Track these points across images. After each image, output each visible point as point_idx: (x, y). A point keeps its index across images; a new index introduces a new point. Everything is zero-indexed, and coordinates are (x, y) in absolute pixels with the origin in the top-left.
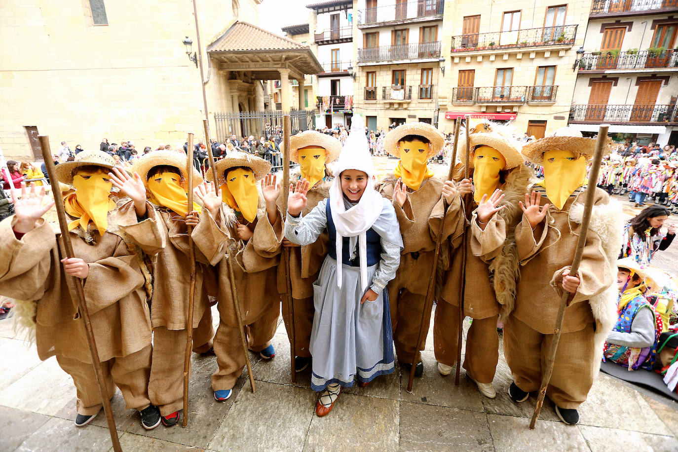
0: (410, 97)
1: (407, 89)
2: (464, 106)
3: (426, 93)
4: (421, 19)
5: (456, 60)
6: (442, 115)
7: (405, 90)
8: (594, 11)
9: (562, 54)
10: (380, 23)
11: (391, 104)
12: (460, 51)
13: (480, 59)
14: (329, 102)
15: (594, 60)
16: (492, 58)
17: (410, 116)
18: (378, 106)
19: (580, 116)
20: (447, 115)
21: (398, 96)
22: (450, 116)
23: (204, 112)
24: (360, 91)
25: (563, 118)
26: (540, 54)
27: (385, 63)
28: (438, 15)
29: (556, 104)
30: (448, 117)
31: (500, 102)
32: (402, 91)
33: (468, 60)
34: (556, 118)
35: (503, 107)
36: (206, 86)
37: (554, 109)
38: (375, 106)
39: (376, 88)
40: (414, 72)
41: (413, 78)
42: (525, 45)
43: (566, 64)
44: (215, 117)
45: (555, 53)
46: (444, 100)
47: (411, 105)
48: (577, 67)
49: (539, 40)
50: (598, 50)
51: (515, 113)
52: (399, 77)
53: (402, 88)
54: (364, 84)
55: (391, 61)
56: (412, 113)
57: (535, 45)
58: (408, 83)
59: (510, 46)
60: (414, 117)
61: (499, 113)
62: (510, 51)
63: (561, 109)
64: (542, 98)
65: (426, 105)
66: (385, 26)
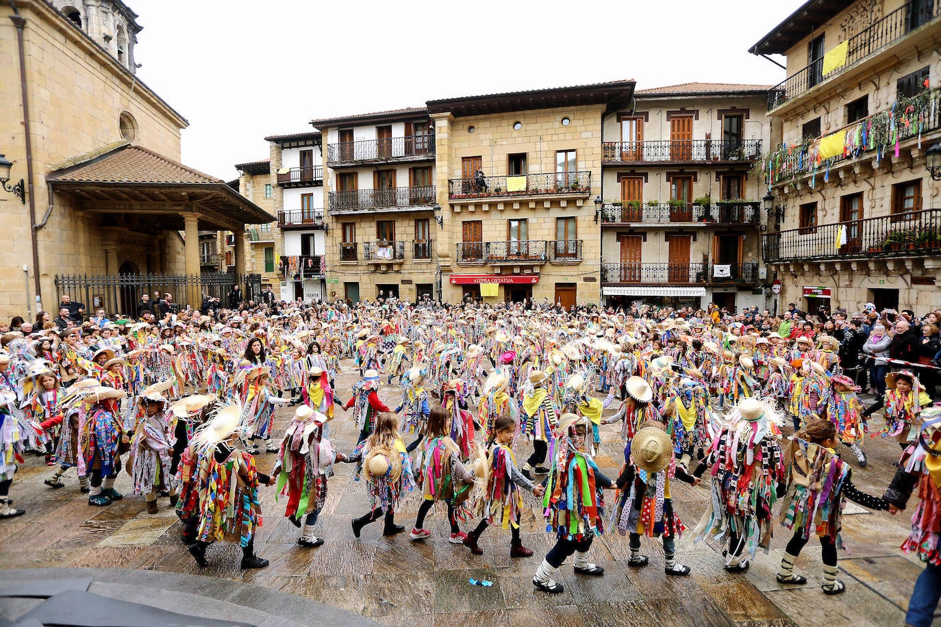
0: (402, 256)
1: (398, 245)
2: (473, 266)
3: (423, 251)
4: (410, 158)
5: (457, 209)
6: (445, 280)
7: (394, 248)
8: (606, 159)
9: (579, 203)
10: (356, 162)
11: (377, 266)
12: (459, 198)
13: (486, 208)
14: (298, 265)
15: (616, 211)
16: (501, 207)
17: (404, 282)
18: (360, 268)
19: (614, 276)
20: (451, 280)
21: (385, 254)
22: (456, 279)
23: (32, 273)
24: (335, 248)
25: (593, 280)
26: (555, 203)
27: (366, 211)
28: (430, 155)
29: (584, 263)
30: (454, 282)
31: (515, 260)
32: (391, 247)
33: (471, 208)
34: (586, 279)
35: (522, 268)
36: (40, 234)
37: (581, 268)
38: (355, 268)
39: (356, 244)
40: (405, 223)
41: (405, 233)
42: (536, 192)
43: (585, 215)
44: (56, 282)
45: (571, 202)
46: (446, 259)
47: (405, 267)
48: (600, 219)
49: (551, 187)
50: (619, 200)
51: (537, 274)
52: (385, 229)
53: (390, 244)
54: (340, 239)
55: (373, 209)
56: (406, 277)
57: (547, 192)
58: (398, 238)
59: (519, 193)
60: (410, 282)
61: (517, 274)
62: (520, 198)
63: (590, 269)
64: (566, 254)
65: (424, 267)
66: (365, 165)
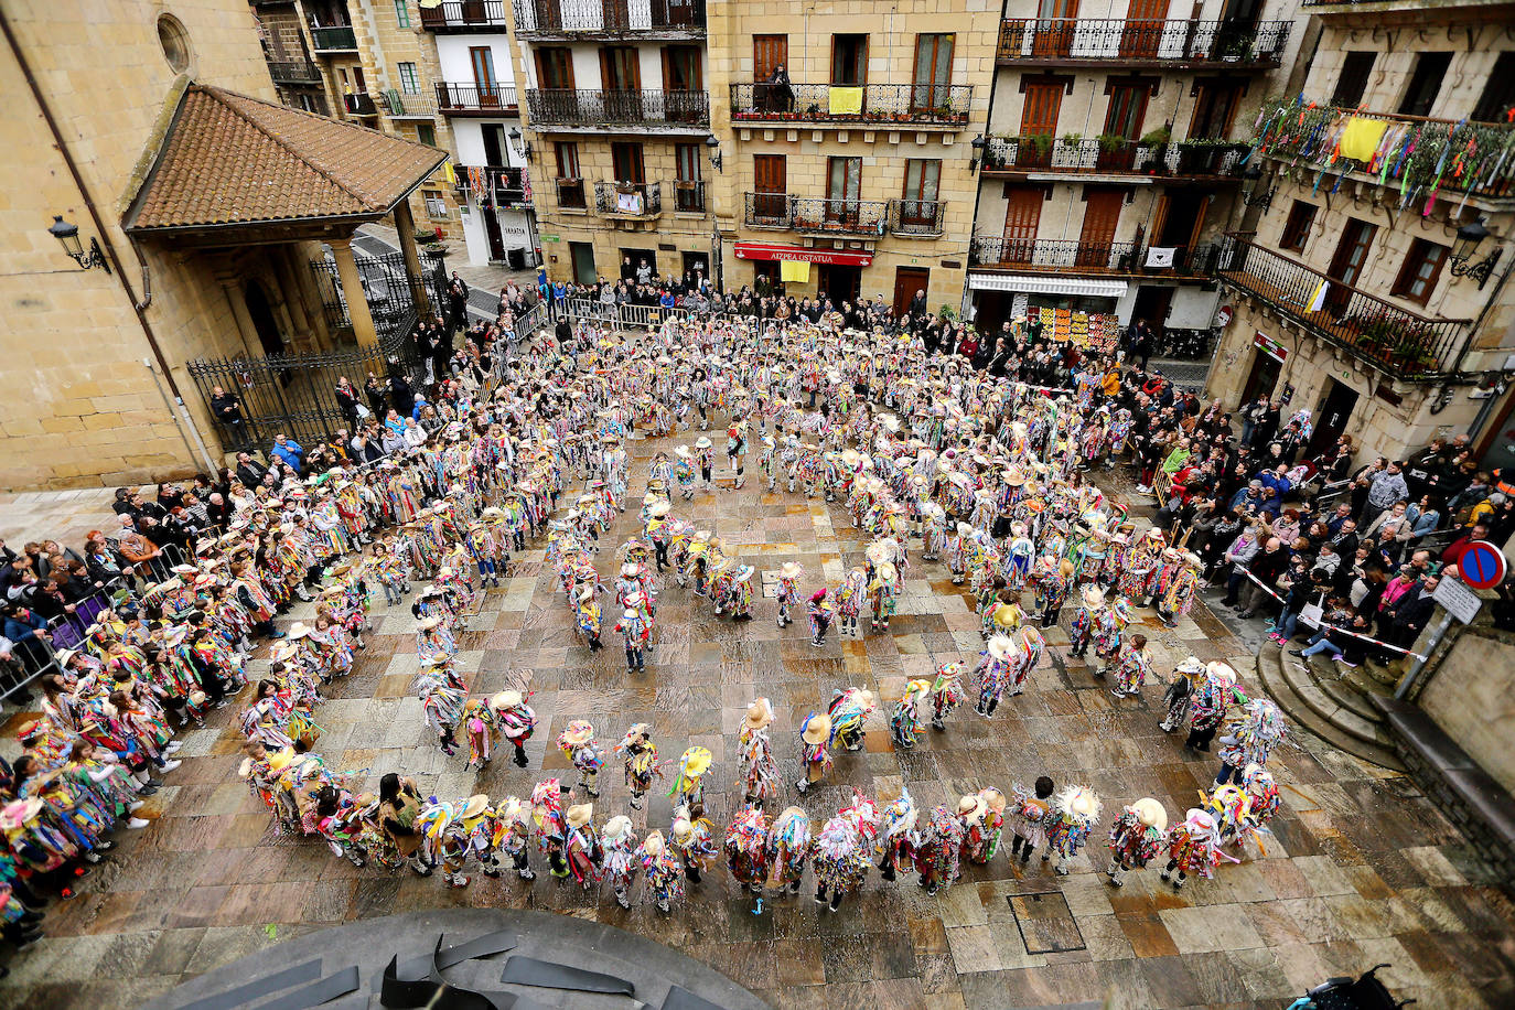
0: (657, 208)
1: (650, 190)
2: (770, 232)
3: (691, 199)
4: (660, 35)
5: (745, 136)
6: (727, 249)
7: (645, 196)
8: (1005, 52)
9: (947, 140)
10: (567, 35)
11: (619, 224)
12: (749, 118)
13: (792, 137)
14: (484, 183)
15: (1009, 151)
16: (817, 138)
17: (663, 247)
18: (591, 221)
19: (991, 256)
20: (737, 252)
21: (630, 206)
22: (744, 252)
24: (547, 184)
25: (957, 265)
26: (908, 136)
27: (592, 130)
28: (697, 31)
29: (945, 237)
30: (741, 255)
31: (837, 232)
32: (639, 195)
33: (769, 137)
34: (945, 264)
35: (847, 243)
36: (150, 315)
37: (939, 245)
38: (584, 220)
39: (581, 182)
40: (660, 150)
41: (659, 168)
42: (878, 117)
43: (957, 157)
45: (935, 137)
46: (727, 221)
47: (665, 223)
48: (979, 166)
49: (903, 109)
50: (1016, 134)
51: (870, 252)
52: (628, 159)
53: (637, 189)
54: (554, 171)
55: (605, 127)
56: (667, 241)
57: (896, 118)
58: (651, 175)
59: (847, 118)
60: (672, 248)
61: (839, 251)
62: (850, 127)
63: (953, 248)
64: (919, 220)
65: (693, 225)
66: (582, 40)
